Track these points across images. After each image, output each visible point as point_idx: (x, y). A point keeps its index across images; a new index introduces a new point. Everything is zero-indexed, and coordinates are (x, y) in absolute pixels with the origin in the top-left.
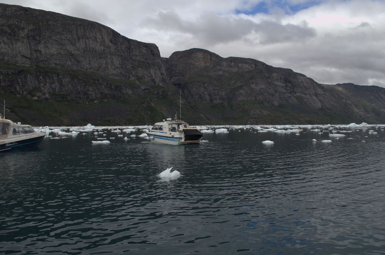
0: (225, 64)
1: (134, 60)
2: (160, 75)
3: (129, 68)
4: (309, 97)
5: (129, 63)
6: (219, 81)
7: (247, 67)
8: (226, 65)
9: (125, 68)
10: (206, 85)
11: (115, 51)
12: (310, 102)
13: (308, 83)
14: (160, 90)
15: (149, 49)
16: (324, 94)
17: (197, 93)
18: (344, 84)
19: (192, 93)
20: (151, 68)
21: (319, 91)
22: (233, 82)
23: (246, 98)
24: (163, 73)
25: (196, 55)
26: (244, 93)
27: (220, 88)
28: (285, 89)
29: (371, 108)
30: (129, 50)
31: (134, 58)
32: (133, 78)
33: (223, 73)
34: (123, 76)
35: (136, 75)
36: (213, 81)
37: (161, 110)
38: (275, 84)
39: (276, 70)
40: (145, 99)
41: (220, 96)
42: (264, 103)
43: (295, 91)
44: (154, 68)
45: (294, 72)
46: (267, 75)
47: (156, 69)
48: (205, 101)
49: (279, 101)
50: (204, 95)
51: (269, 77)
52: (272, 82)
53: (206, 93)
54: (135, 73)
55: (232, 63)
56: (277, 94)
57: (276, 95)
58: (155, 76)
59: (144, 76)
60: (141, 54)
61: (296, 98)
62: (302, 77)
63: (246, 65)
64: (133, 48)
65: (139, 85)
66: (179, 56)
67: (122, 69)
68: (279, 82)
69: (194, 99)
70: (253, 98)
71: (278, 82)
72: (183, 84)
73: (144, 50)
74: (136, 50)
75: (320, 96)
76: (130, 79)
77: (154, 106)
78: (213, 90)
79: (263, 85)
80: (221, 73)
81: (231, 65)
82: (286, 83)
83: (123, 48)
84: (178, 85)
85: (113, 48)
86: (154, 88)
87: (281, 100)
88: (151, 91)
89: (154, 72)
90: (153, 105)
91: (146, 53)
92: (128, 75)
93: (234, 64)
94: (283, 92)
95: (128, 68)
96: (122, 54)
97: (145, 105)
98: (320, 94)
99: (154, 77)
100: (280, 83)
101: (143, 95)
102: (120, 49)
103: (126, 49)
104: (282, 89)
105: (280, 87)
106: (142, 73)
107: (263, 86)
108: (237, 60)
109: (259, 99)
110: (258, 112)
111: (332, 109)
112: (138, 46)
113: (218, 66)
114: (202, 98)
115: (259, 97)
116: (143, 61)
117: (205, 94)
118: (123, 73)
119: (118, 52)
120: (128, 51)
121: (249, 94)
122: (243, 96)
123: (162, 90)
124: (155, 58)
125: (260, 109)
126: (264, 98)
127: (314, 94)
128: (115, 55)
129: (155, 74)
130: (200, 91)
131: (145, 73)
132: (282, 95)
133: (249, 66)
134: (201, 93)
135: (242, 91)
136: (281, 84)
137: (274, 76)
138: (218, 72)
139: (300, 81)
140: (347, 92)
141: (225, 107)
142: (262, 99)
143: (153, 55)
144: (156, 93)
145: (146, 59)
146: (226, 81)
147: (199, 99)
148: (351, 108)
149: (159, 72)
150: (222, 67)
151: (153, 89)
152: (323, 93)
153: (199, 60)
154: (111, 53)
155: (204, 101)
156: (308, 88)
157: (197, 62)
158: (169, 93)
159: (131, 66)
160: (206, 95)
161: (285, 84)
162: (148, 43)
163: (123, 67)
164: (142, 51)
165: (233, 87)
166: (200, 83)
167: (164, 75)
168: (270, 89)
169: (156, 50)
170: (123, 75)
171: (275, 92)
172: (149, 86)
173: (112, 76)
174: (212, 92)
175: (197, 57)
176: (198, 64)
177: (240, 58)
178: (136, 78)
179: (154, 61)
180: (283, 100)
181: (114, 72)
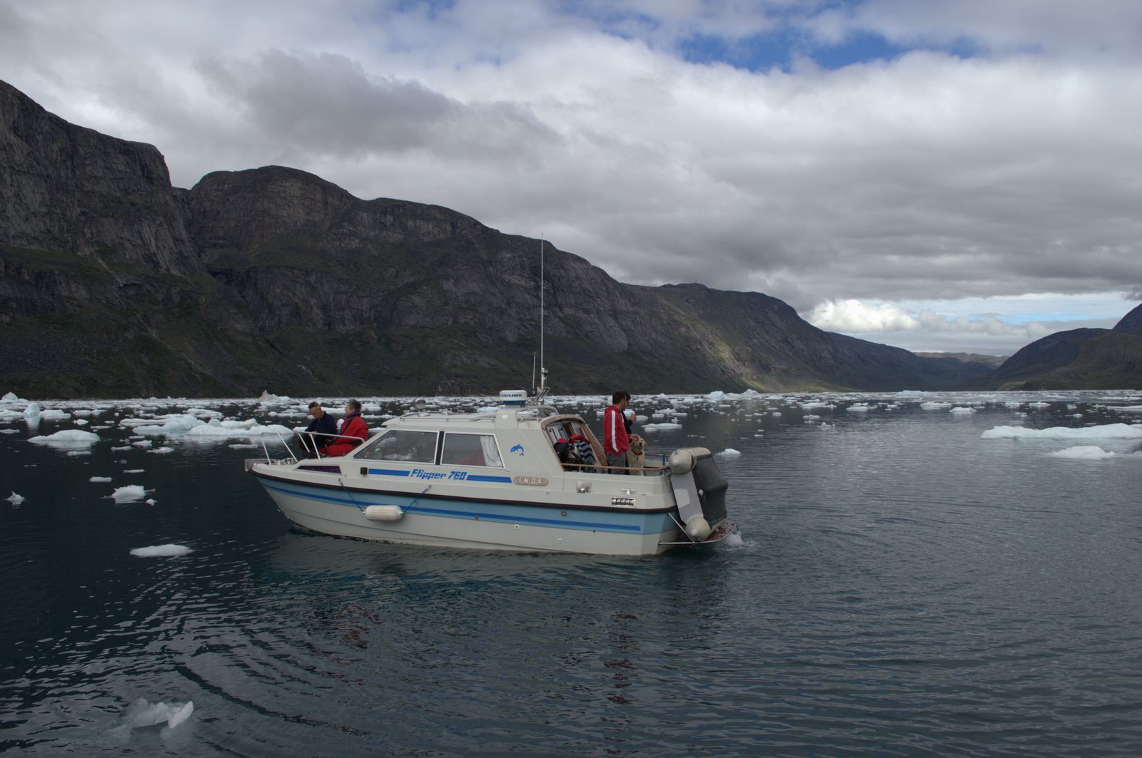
0: (368, 217)
1: (88, 191)
2: (171, 242)
3: (74, 217)
4: (596, 320)
5: (73, 199)
6: (351, 266)
7: (431, 229)
8: (369, 223)
9: (60, 216)
10: (312, 279)
11: (27, 161)
12: (600, 333)
13: (593, 281)
14: (173, 291)
15: (136, 162)
16: (634, 312)
17: (285, 302)
18: (682, 286)
19: (271, 302)
20: (143, 220)
21: (623, 304)
22: (391, 271)
23: (428, 319)
24: (180, 238)
25: (281, 186)
26: (423, 304)
27: (356, 288)
28: (533, 295)
29: (748, 351)
30: (73, 162)
31: (88, 187)
32: (86, 249)
33: (361, 246)
34: (55, 241)
35: (95, 239)
36: (335, 266)
37: (181, 351)
38: (507, 281)
39: (509, 241)
40: (129, 316)
41: (355, 311)
42: (477, 334)
43: (559, 302)
44: (154, 220)
45: (557, 251)
46: (484, 255)
47: (160, 225)
48: (311, 325)
49: (519, 329)
50: (307, 308)
51: (489, 261)
52: (499, 274)
53: (313, 301)
54: (92, 234)
55: (388, 216)
56: (514, 310)
57: (509, 312)
58: (156, 245)
59: (123, 244)
60: (112, 176)
61: (563, 321)
62: (577, 265)
63: (428, 224)
64: (86, 154)
65: (107, 272)
66: (226, 186)
67: (52, 219)
68: (519, 275)
69: (277, 318)
70: (447, 318)
71: (516, 277)
72: (239, 272)
73: (120, 164)
74: (96, 162)
75: (625, 318)
76: (79, 253)
77: (156, 337)
78: (335, 293)
79: (475, 284)
80: (355, 243)
81: (383, 221)
82: (535, 281)
83: (53, 152)
84: (226, 275)
85: (23, 153)
86: (154, 283)
87: (524, 326)
88: (145, 291)
89: (154, 231)
90: (154, 335)
91: (126, 172)
92: (70, 239)
93: (392, 220)
94: (528, 304)
95: (71, 215)
96: (50, 171)
97: (130, 336)
98: (625, 311)
99: (153, 249)
100: (520, 279)
101: (123, 303)
102: (43, 155)
103: (61, 155)
104: (527, 296)
105: (521, 289)
106: (116, 233)
107: (474, 287)
108: (401, 210)
109: (465, 322)
110: (464, 359)
111: (654, 352)
112: (101, 149)
113: (346, 224)
114: (300, 315)
115: (465, 318)
116: (116, 197)
117: (311, 305)
118: (56, 231)
119: (38, 164)
120: (69, 163)
121: (437, 309)
122: (420, 312)
123: (178, 289)
124: (154, 189)
125: (470, 352)
126: (479, 320)
127: (610, 312)
128: (29, 173)
129: (155, 240)
130: (294, 294)
131: (126, 234)
132: (527, 314)
133: (436, 228)
134: (297, 301)
135: (417, 300)
136: (523, 283)
137: (505, 260)
138: (346, 242)
139: (573, 274)
140: (690, 308)
141: (369, 343)
142: (472, 323)
143: (150, 179)
144: (160, 297)
145: (127, 193)
146: (372, 269)
147: (293, 318)
148: (699, 349)
149: (169, 236)
150: (359, 228)
151: (152, 285)
152: (632, 309)
153: (291, 204)
154: (17, 168)
155: (309, 326)
156: (593, 295)
157: (283, 209)
158: (203, 300)
159: (80, 212)
160: (315, 309)
161: (532, 283)
162: (132, 142)
163: (53, 212)
164: (114, 166)
165: (392, 287)
166: (296, 271)
167: (184, 243)
168: (494, 295)
169: (158, 164)
170: (55, 239)
171: (508, 304)
172: (139, 276)
173: (18, 241)
174: (331, 299)
175: (285, 192)
176: (286, 215)
177: (410, 203)
178: (96, 248)
179: (153, 199)
180: (529, 327)
181: (27, 228)
